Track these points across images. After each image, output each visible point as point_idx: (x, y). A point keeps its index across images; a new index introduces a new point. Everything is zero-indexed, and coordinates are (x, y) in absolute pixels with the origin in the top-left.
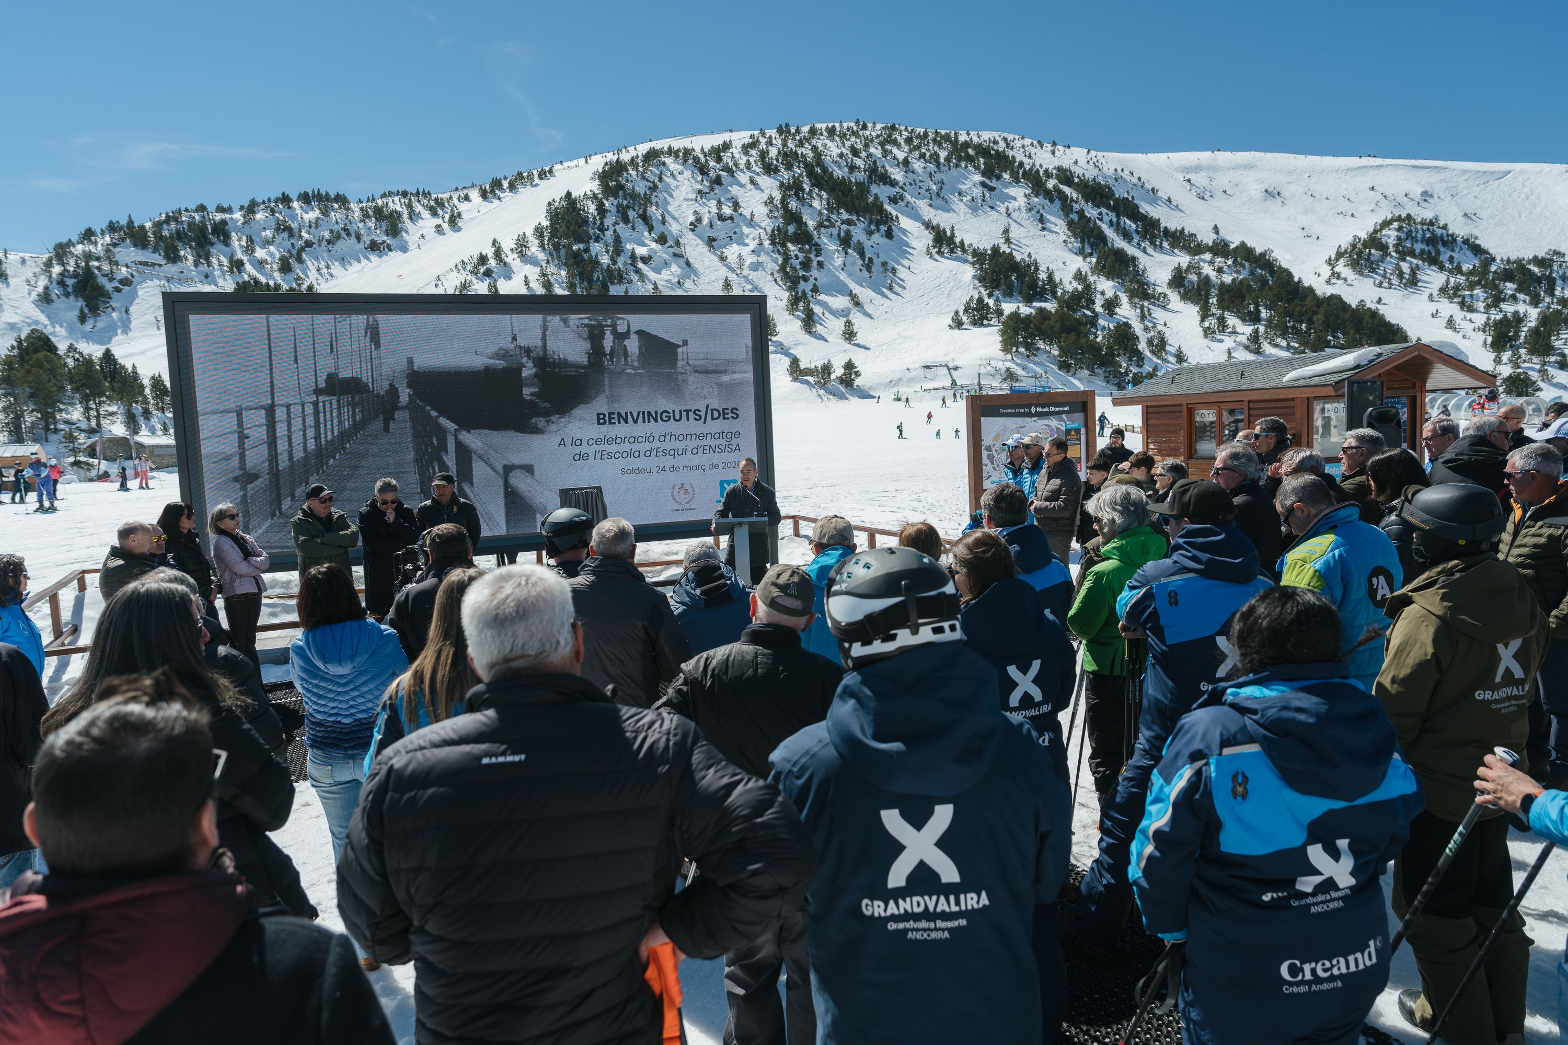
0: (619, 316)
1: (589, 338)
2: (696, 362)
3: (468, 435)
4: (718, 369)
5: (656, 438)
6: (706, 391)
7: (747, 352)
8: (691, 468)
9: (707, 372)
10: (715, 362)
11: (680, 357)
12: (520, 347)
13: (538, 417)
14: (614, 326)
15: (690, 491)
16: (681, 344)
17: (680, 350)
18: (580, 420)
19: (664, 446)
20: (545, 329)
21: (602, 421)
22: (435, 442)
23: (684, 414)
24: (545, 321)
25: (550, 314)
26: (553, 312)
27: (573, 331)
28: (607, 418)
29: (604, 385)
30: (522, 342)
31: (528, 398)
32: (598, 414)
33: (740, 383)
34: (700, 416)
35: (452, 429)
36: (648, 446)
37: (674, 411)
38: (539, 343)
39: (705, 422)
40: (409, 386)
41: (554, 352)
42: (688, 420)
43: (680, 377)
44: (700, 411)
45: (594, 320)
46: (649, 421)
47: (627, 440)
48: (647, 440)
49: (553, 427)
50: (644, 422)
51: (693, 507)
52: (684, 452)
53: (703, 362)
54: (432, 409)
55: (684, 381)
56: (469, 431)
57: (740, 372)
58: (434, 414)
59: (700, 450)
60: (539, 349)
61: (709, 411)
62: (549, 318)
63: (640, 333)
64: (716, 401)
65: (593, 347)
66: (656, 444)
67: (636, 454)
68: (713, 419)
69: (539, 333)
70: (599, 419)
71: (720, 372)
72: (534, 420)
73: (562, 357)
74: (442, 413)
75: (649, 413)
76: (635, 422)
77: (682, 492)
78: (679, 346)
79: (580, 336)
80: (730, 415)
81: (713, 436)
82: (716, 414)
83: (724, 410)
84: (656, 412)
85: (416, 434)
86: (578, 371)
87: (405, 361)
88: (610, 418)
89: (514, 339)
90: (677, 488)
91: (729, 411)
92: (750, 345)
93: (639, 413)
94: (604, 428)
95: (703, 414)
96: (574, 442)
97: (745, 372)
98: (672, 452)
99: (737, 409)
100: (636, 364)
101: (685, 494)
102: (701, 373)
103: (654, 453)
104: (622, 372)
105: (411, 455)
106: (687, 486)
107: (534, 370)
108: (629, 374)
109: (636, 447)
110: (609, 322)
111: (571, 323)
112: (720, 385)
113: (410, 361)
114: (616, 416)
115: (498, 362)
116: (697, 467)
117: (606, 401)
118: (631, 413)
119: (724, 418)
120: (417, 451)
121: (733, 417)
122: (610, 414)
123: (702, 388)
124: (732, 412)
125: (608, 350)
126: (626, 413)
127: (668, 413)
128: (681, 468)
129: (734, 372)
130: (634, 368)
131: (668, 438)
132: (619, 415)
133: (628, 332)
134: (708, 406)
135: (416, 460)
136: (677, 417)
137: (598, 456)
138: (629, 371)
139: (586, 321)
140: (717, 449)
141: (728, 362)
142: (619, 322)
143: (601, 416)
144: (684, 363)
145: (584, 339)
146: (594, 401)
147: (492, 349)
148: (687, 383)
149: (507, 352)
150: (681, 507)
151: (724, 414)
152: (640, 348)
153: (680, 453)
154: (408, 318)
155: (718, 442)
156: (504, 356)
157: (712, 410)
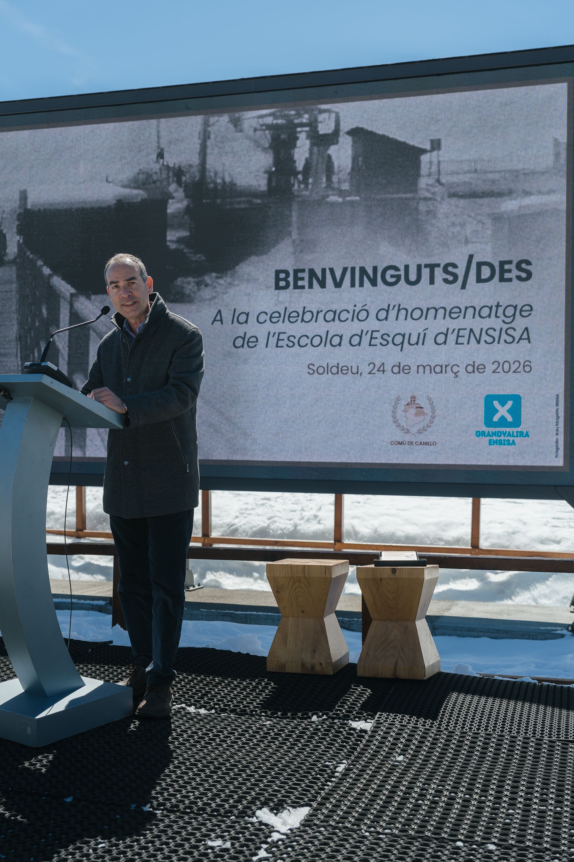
0: (323, 107)
1: (271, 147)
2: (455, 179)
3: (87, 302)
4: (495, 188)
5: (373, 314)
6: (469, 230)
7: (557, 155)
8: (432, 370)
9: (473, 195)
10: (491, 176)
11: (424, 169)
12: (168, 167)
13: (186, 276)
14: (313, 125)
15: (427, 410)
16: (428, 147)
17: (425, 158)
18: (248, 281)
19: (384, 327)
20: (205, 136)
21: (282, 284)
22: (44, 311)
23: (425, 272)
24: (206, 124)
25: (213, 113)
26: (219, 110)
27: (248, 137)
28: (291, 279)
29: (289, 224)
30: (171, 160)
31: (173, 246)
32: (278, 272)
33: (539, 214)
34: (456, 277)
35: (68, 294)
36: (356, 327)
37: (407, 267)
38: (195, 160)
39: (463, 287)
40: (20, 232)
41: (216, 174)
42: (432, 282)
43: (422, 207)
44: (455, 266)
45: (282, 117)
46: (361, 285)
47: (321, 315)
48: (355, 316)
49: (206, 293)
50: (353, 285)
51: (430, 439)
52: (421, 339)
53: (466, 178)
54: (45, 264)
55: (429, 212)
56: (88, 298)
57: (540, 193)
58: (47, 271)
59: (452, 338)
60: (194, 169)
61: (474, 266)
62: (213, 119)
63: (355, 133)
64: (489, 248)
65: (277, 162)
66: (372, 324)
67: (336, 340)
68: (479, 280)
69: (196, 144)
70: (277, 280)
71: (500, 194)
72: (179, 281)
73: (228, 179)
74: (56, 270)
75: (363, 271)
76: (338, 285)
77: (412, 411)
78: (424, 151)
79: (257, 144)
80: (515, 272)
81: (477, 312)
82: (486, 272)
83: (502, 264)
84: (375, 269)
85: (22, 299)
86: (249, 202)
87: (17, 196)
88: (296, 279)
89: (161, 155)
90: (404, 403)
91: (513, 267)
92: (563, 139)
93: (345, 270)
94: (284, 295)
95: (460, 272)
96: (236, 318)
97: (550, 192)
98: (398, 339)
99: (528, 263)
100: (345, 186)
101: (417, 415)
102: (463, 197)
103: (366, 339)
104: (321, 201)
105: (14, 331)
106: (421, 401)
107: (185, 203)
108: (333, 204)
109: (336, 328)
110: (306, 118)
111: (246, 125)
112: (497, 218)
113: (24, 196)
114: (306, 275)
115: (135, 192)
116: (443, 369)
117: (291, 250)
118: (332, 270)
119: (502, 279)
120: (21, 324)
121: (519, 278)
122: (296, 272)
123: (463, 225)
124: (518, 267)
125: (300, 165)
126: (324, 271)
127: (397, 269)
128: (414, 368)
129: (527, 193)
130: (341, 193)
131: (393, 314)
132: (312, 273)
133: (336, 132)
134: (471, 257)
135: (20, 338)
136: (413, 277)
137: (273, 341)
138: (333, 198)
139: (269, 120)
140: (484, 337)
141: (516, 174)
142: (321, 117)
143: (282, 276)
144: (431, 181)
145: (264, 149)
146: (273, 250)
147: (128, 174)
148: (435, 216)
149: (149, 176)
150: (407, 438)
151: (503, 271)
152: (354, 159)
153: (414, 340)
154: (24, 135)
155: (487, 323)
156: (144, 184)
157: (479, 265)
